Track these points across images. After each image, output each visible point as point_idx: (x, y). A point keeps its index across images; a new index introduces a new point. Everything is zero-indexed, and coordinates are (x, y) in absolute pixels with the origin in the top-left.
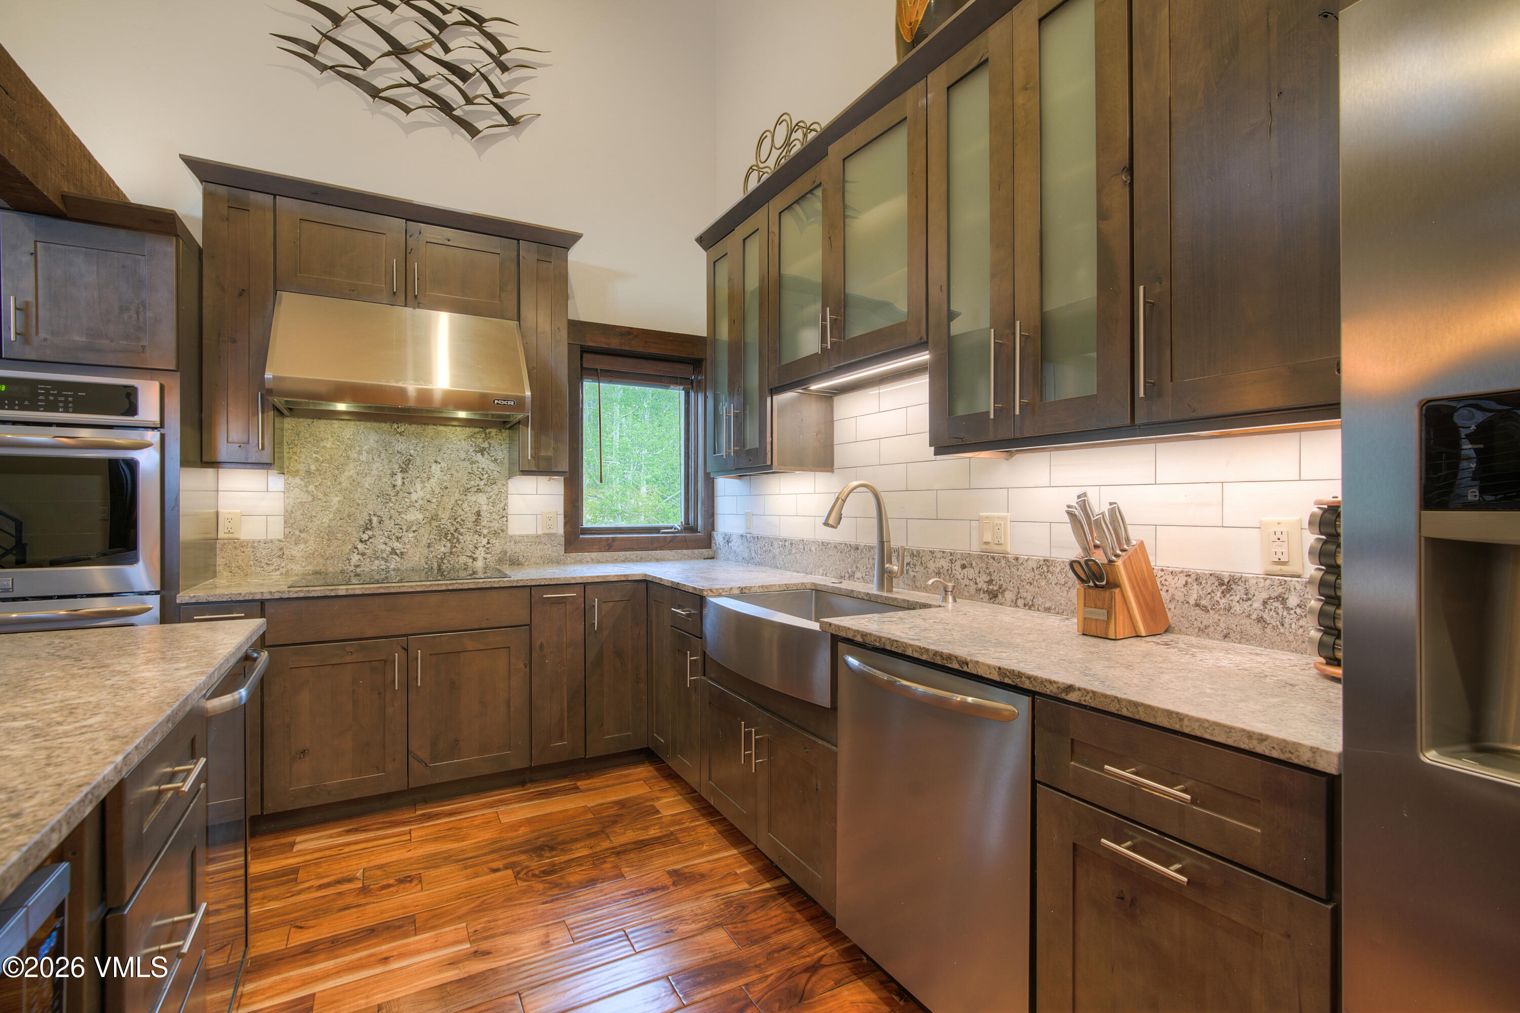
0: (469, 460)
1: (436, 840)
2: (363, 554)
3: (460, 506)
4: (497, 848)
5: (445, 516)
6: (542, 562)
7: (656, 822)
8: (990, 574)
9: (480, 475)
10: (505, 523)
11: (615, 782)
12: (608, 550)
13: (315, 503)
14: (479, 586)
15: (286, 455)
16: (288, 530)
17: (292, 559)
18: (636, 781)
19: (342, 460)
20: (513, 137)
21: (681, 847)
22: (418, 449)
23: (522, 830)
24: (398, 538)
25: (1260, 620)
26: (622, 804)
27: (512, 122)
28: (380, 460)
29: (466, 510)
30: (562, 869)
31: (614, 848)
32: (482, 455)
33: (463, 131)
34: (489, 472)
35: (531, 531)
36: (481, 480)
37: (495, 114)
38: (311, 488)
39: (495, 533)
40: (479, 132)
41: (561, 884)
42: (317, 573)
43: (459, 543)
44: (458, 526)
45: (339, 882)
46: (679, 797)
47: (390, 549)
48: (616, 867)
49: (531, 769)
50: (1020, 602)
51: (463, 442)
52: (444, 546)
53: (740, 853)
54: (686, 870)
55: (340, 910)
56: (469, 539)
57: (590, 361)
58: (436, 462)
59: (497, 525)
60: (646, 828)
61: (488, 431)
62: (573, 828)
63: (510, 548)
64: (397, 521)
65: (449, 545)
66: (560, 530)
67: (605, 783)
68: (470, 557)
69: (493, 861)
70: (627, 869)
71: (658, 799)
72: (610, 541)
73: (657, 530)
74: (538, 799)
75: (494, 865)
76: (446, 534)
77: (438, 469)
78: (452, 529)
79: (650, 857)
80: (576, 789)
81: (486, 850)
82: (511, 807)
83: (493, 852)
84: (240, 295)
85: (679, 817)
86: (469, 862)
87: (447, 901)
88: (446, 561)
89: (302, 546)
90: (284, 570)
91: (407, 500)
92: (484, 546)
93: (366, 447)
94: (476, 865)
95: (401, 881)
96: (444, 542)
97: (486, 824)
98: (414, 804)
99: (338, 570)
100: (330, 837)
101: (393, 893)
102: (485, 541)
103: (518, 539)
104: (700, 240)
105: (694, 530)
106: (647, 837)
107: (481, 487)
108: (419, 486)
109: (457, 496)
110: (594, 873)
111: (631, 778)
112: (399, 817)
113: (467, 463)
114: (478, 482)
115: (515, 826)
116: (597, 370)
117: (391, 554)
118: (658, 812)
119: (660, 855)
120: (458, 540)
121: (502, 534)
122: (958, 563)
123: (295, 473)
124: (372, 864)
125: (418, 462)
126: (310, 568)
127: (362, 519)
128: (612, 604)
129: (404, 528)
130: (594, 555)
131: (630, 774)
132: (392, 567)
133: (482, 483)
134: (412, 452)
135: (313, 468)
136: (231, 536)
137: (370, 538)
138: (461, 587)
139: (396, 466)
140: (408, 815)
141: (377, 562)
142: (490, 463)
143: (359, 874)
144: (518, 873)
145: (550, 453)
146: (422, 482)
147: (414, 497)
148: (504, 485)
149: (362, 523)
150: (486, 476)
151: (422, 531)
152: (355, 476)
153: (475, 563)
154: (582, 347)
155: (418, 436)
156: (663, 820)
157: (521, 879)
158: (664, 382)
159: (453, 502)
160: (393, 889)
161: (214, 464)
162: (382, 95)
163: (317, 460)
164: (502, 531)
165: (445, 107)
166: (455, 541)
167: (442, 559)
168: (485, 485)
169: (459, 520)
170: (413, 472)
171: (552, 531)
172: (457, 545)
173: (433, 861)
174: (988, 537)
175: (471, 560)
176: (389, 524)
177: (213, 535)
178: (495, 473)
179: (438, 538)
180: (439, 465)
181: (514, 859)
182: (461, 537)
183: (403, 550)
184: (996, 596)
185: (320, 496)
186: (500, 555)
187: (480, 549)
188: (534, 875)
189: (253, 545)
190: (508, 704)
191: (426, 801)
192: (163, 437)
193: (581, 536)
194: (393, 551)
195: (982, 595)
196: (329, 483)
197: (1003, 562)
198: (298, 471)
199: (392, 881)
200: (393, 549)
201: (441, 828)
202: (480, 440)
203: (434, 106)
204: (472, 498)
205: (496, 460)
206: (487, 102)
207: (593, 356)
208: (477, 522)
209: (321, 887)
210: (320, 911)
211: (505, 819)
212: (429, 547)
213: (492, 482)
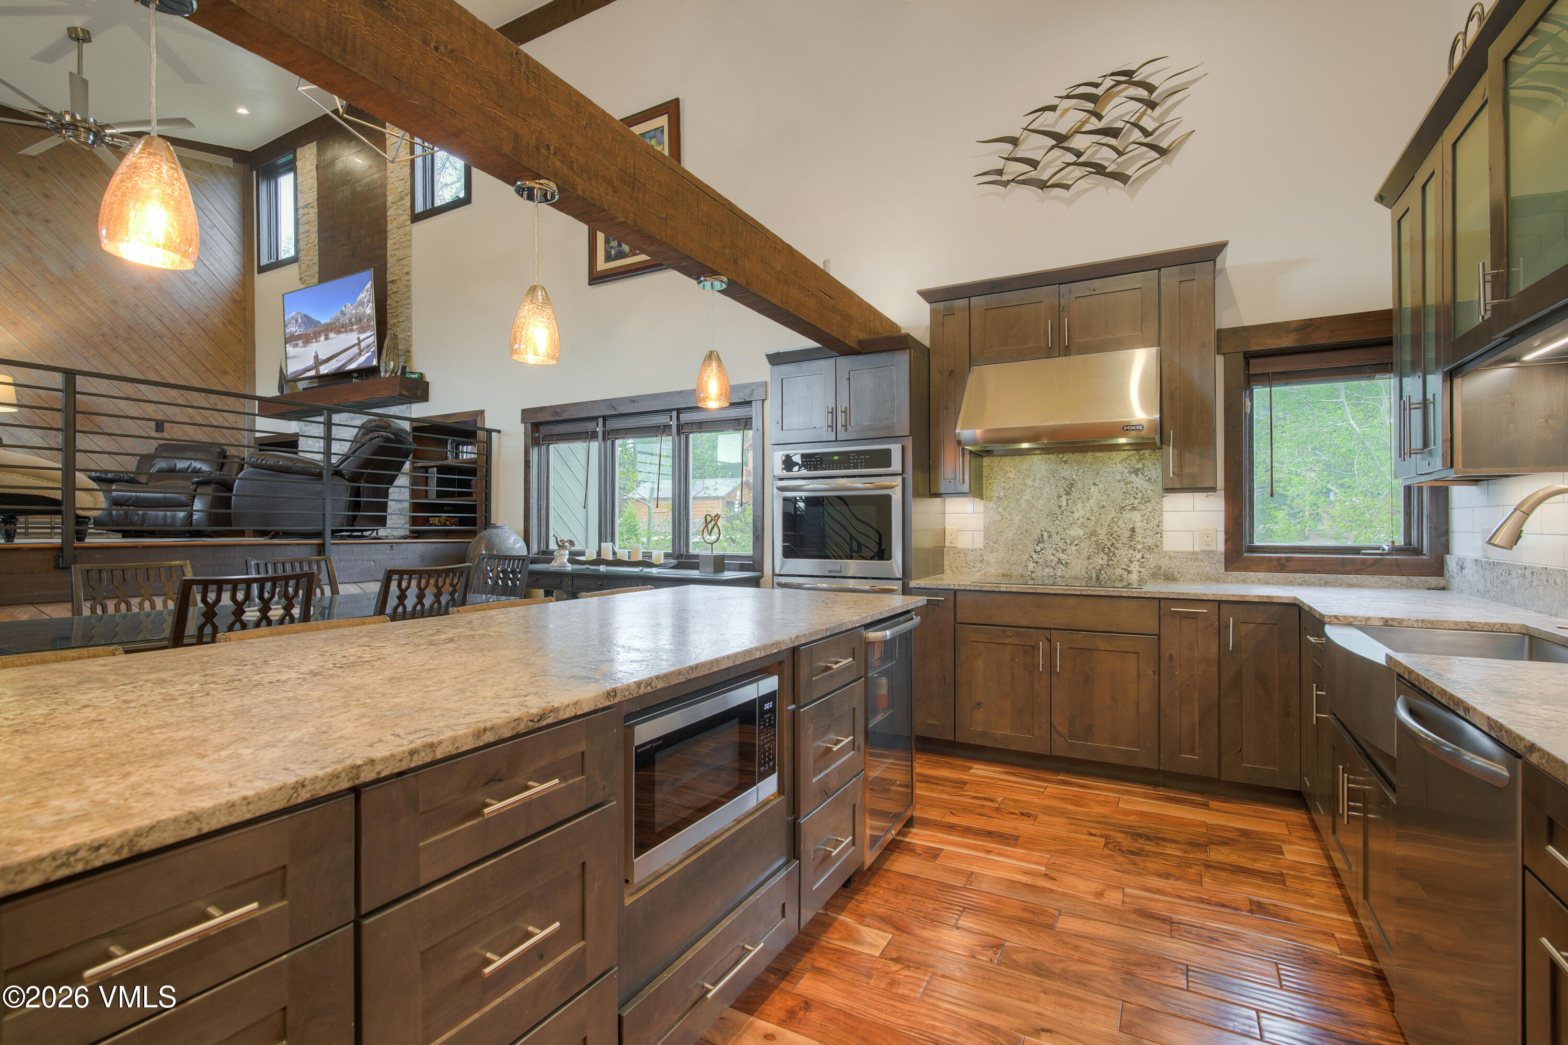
0: (1123, 481)
1: (1062, 799)
2: (1037, 563)
3: (1116, 523)
4: (1103, 822)
5: (1102, 531)
6: (1198, 579)
7: (1271, 860)
9: (1135, 495)
10: (1159, 539)
11: (1252, 814)
12: (1280, 571)
13: (1003, 521)
14: (1109, 594)
15: (984, 486)
16: (986, 541)
17: (988, 563)
18: (1276, 820)
19: (1021, 487)
20: (1166, 166)
21: (1283, 889)
22: (1079, 474)
23: (1133, 817)
24: (1063, 551)
26: (1244, 833)
27: (1162, 152)
28: (1049, 486)
29: (1121, 527)
30: (1147, 856)
31: (1207, 861)
32: (1137, 475)
33: (1117, 182)
34: (1143, 491)
35: (1188, 547)
36: (1136, 498)
37: (1146, 153)
38: (1001, 510)
39: (1149, 548)
40: (1129, 177)
41: (1138, 865)
42: (1004, 575)
43: (1115, 556)
44: (1114, 541)
45: (985, 799)
46: (1320, 851)
47: (1057, 560)
48: (1201, 876)
49: (1157, 772)
51: (1118, 465)
52: (1102, 559)
53: (1354, 923)
54: (1271, 907)
55: (978, 814)
56: (1124, 553)
57: (1257, 367)
58: (1094, 484)
59: (1151, 541)
60: (1255, 860)
61: (1141, 452)
62: (1179, 832)
63: (1165, 563)
64: (1063, 536)
65: (1106, 558)
66: (1221, 547)
67: (1240, 811)
68: (1125, 569)
69: (1094, 828)
70: (1209, 881)
71: (1290, 843)
72: (1283, 561)
73: (1356, 550)
74: (1162, 801)
75: (1093, 831)
76: (1104, 548)
77: (1097, 491)
78: (1109, 544)
79: (1242, 883)
80: (1206, 806)
81: (1094, 819)
82: (1134, 798)
83: (1098, 822)
84: (950, 375)
85: (1302, 866)
86: (1076, 822)
87: (1046, 838)
88: (1103, 572)
89: (995, 554)
90: (983, 572)
91: (1070, 518)
92: (1138, 560)
93: (1038, 476)
94: (1080, 826)
95: (1022, 814)
96: (1102, 555)
97: (1105, 803)
98: (1058, 771)
99: (1019, 574)
100: (994, 772)
101: (1014, 819)
102: (1139, 556)
103: (1172, 555)
104: (1380, 198)
105: (1418, 551)
106: (1250, 867)
107: (1135, 505)
108: (1080, 506)
109: (1113, 514)
110: (1174, 871)
111: (1269, 816)
112: (1044, 776)
113: (1122, 484)
114: (1132, 500)
115: (1127, 813)
116: (1269, 374)
117: (1058, 563)
118: (1281, 853)
119: (1251, 884)
120: (1114, 554)
121: (1156, 550)
123: (990, 499)
124: (1011, 797)
125: (1080, 485)
126: (1000, 571)
127: (1036, 535)
128: (1253, 626)
129: (1068, 542)
130: (1261, 575)
131: (1274, 813)
132: (1059, 574)
133: (1137, 501)
134: (1074, 477)
135: (1002, 494)
136: (952, 545)
137: (1042, 549)
138: (1093, 593)
139: (1062, 490)
140: (1052, 777)
141: (1047, 570)
142: (1144, 482)
143: (999, 800)
144: (1109, 843)
145: (1195, 470)
146: (1083, 502)
147: (1076, 515)
148: (1158, 503)
149: (1036, 537)
150: (1140, 495)
151: (1083, 544)
152: (1031, 499)
153: (1130, 575)
154: (1245, 353)
155: (1079, 463)
156: (1282, 861)
157: (1107, 848)
158: (1365, 372)
159: (1109, 519)
160: (1015, 816)
161: (937, 495)
162: (1048, 184)
163: (1004, 488)
164: (1157, 546)
165: (1099, 169)
166: (1111, 554)
167: (1100, 570)
168: (1139, 503)
169: (1115, 535)
170: (1075, 494)
171: (1210, 548)
172: (1113, 558)
173: (1050, 811)
175: (1126, 573)
176: (1056, 538)
177: (943, 545)
178: (1149, 491)
179: (1096, 551)
180: (1097, 488)
181: (1112, 833)
182: (1116, 551)
183: (1067, 561)
185: (1007, 516)
186: (1154, 570)
187: (1134, 563)
188: (1120, 850)
189: (965, 552)
190: (1138, 705)
191: (1068, 772)
192: (903, 479)
193: (1245, 555)
194: (1060, 561)
196: (1012, 506)
198: (992, 497)
199: (1017, 812)
200: (1059, 559)
201: (1070, 793)
202: (1134, 462)
203: (1090, 173)
204: (1127, 515)
205: (1150, 479)
206: (1138, 146)
207: (1262, 360)
208: (1132, 537)
209: (974, 798)
210: (966, 810)
211: (1122, 805)
212: (1088, 559)
213: (1146, 500)
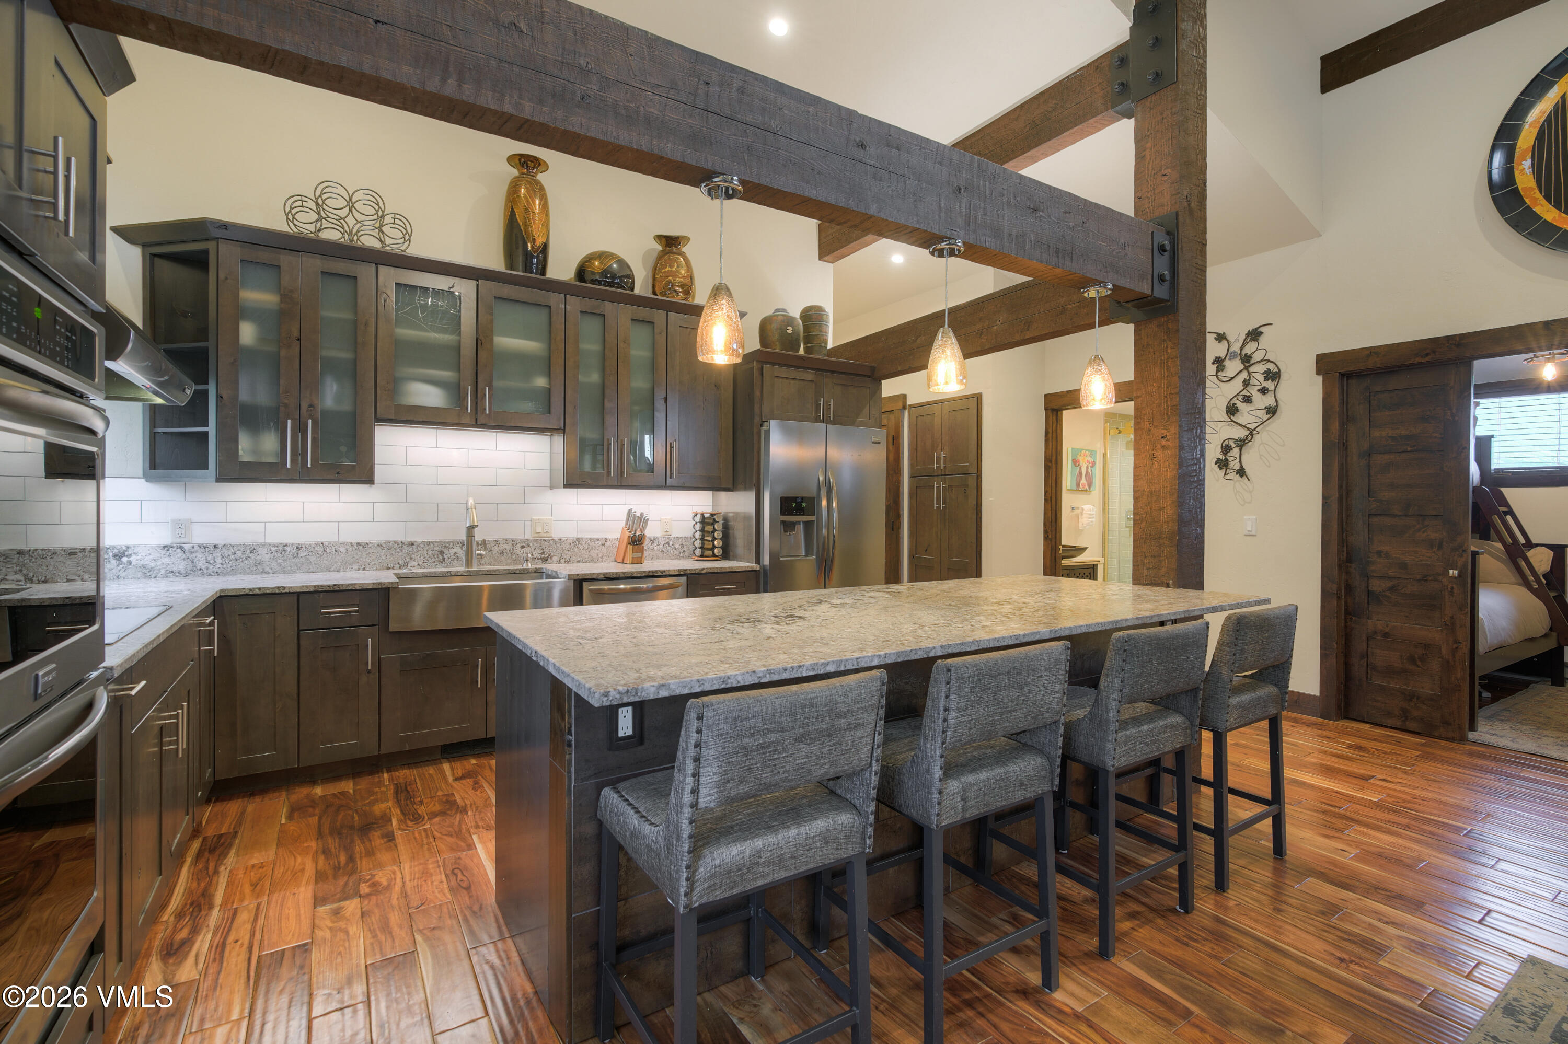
8: (542, 549)
25: (662, 551)
50: (562, 561)
122: (519, 546)
174: (539, 530)
184: (547, 560)
195: (537, 561)
197: (552, 542)
